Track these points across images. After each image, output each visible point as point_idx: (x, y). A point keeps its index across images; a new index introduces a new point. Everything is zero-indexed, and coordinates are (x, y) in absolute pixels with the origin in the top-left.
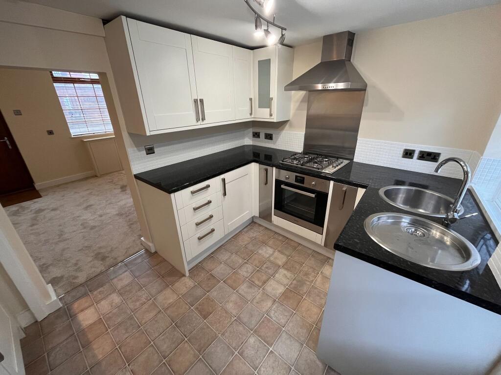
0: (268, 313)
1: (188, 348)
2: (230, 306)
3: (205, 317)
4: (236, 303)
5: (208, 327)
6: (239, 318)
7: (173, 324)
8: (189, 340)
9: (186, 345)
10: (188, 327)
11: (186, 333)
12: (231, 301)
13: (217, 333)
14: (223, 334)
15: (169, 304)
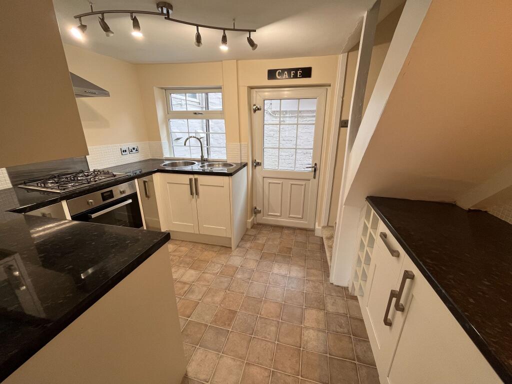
0: (216, 274)
1: (263, 310)
2: (218, 299)
3: (235, 312)
4: (213, 296)
5: (242, 306)
6: (226, 289)
7: (253, 336)
8: (258, 313)
9: (262, 313)
10: (249, 321)
11: (255, 319)
12: (212, 300)
13: (243, 298)
14: (243, 293)
15: (234, 360)
